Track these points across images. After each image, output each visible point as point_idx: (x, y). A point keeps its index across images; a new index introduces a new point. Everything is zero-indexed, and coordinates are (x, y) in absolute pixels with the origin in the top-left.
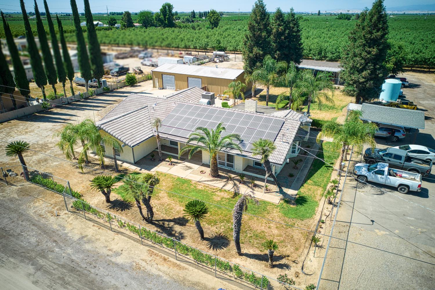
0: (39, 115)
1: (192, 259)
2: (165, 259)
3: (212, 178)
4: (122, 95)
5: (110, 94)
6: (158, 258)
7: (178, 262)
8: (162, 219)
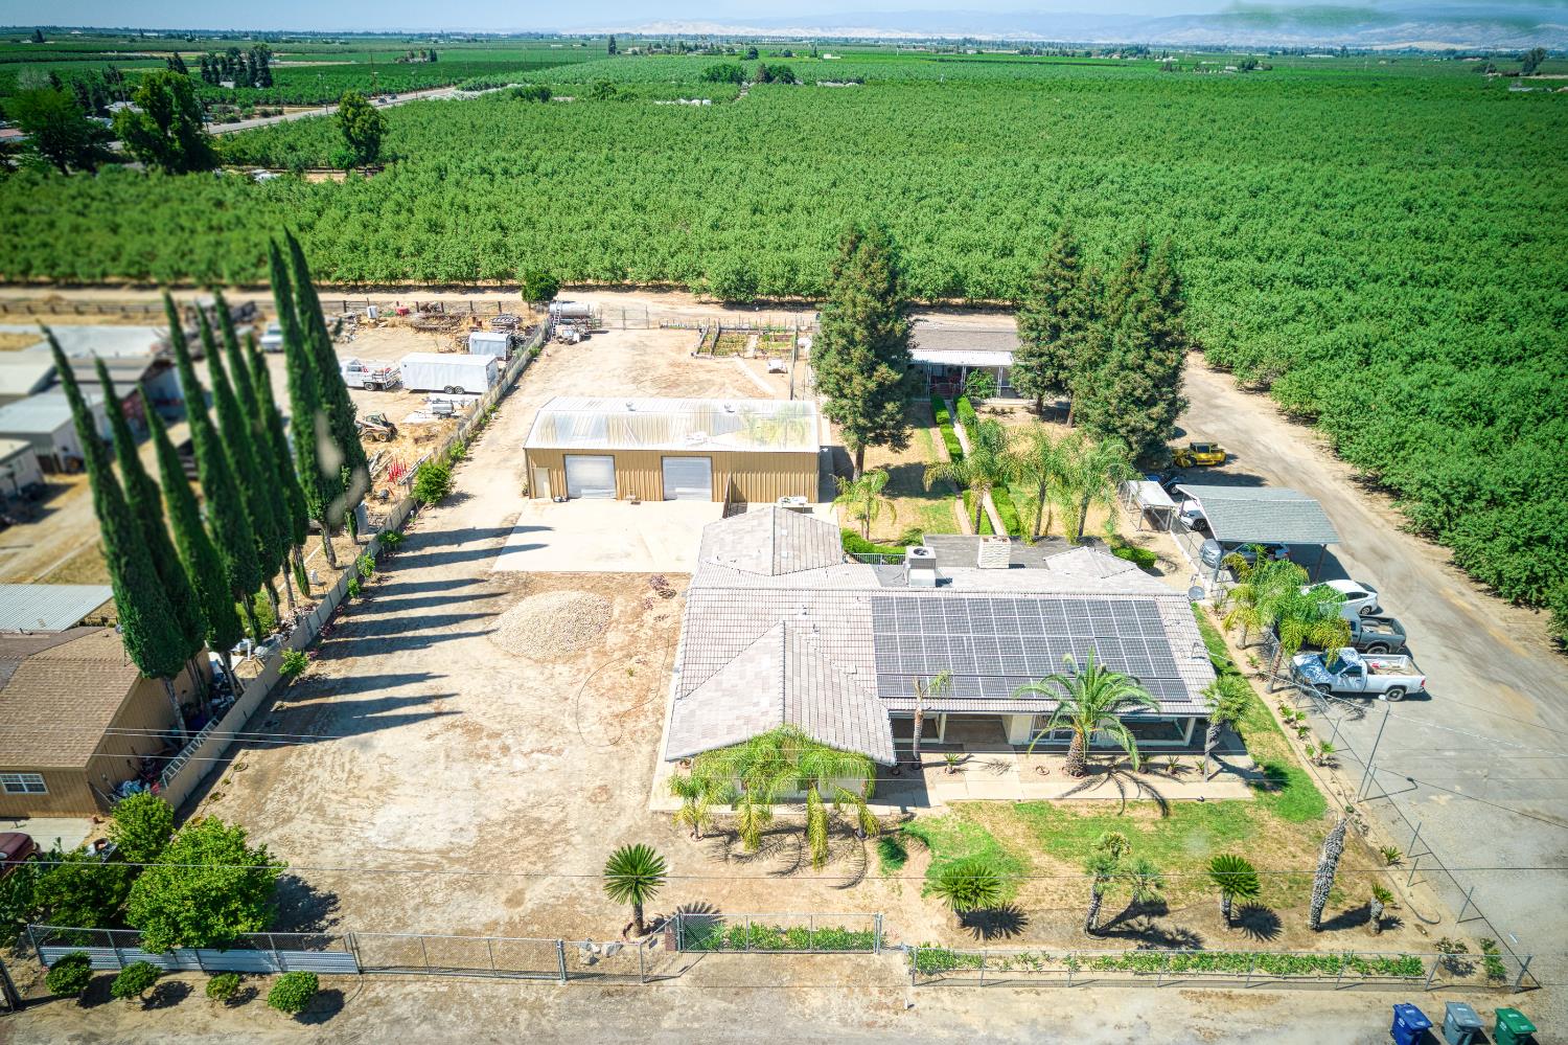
0: (296, 704)
1: (1264, 973)
2: (1229, 997)
3: (1078, 782)
4: (454, 548)
5: (410, 554)
6: (1214, 999)
7: (1257, 992)
8: (1113, 917)
